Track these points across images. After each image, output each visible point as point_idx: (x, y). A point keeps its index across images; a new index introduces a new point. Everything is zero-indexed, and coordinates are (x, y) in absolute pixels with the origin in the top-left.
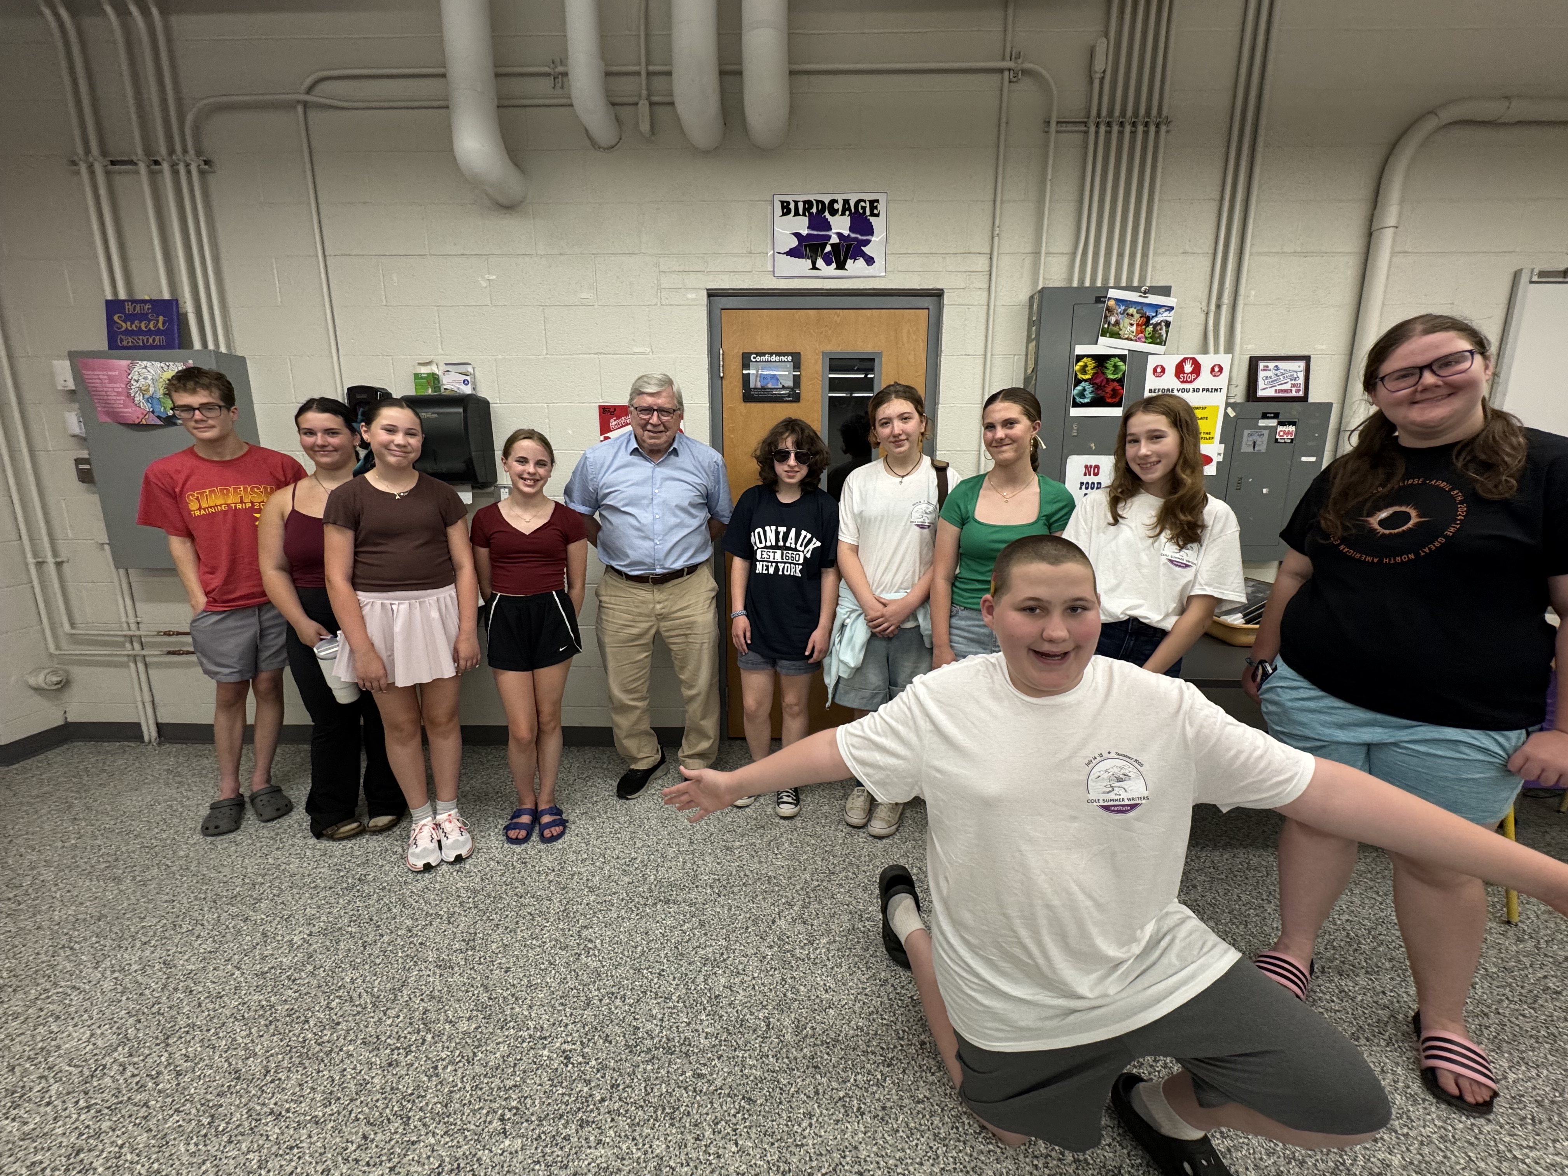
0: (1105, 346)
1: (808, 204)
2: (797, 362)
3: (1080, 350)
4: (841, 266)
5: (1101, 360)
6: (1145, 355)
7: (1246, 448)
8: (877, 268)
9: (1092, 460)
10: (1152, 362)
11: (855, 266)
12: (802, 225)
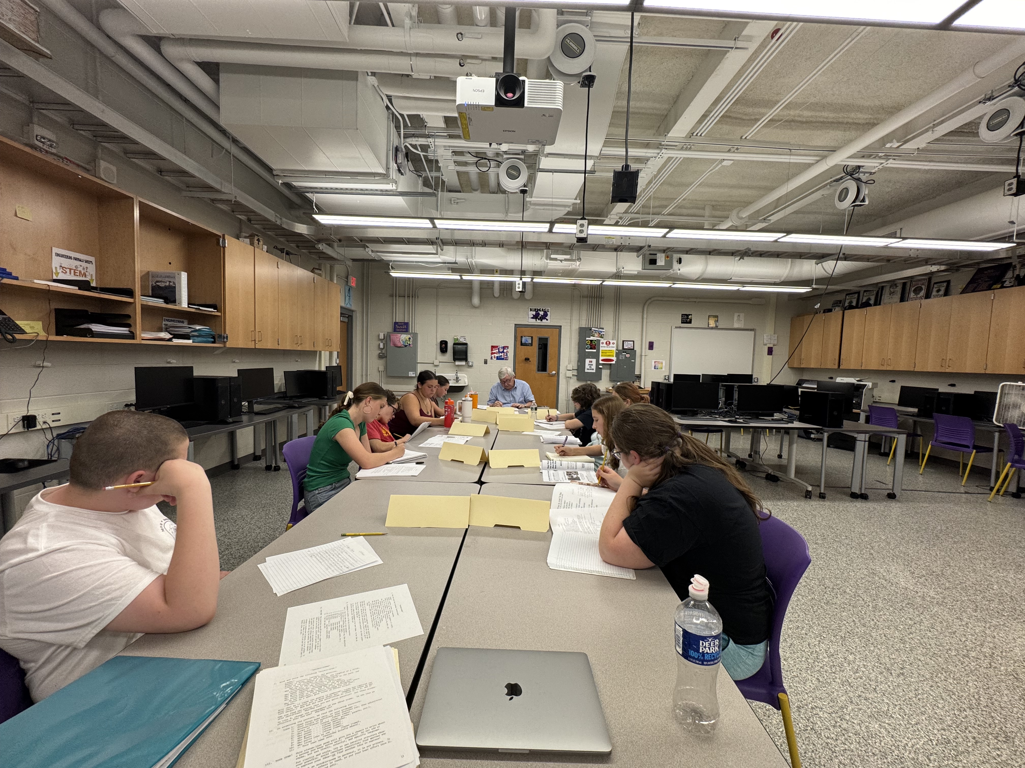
0: (592, 338)
1: (535, 309)
2: (532, 337)
3: (587, 339)
4: (541, 321)
5: (591, 341)
6: (600, 340)
7: (620, 358)
8: (549, 321)
9: (591, 360)
10: (601, 342)
11: (544, 321)
12: (534, 313)
